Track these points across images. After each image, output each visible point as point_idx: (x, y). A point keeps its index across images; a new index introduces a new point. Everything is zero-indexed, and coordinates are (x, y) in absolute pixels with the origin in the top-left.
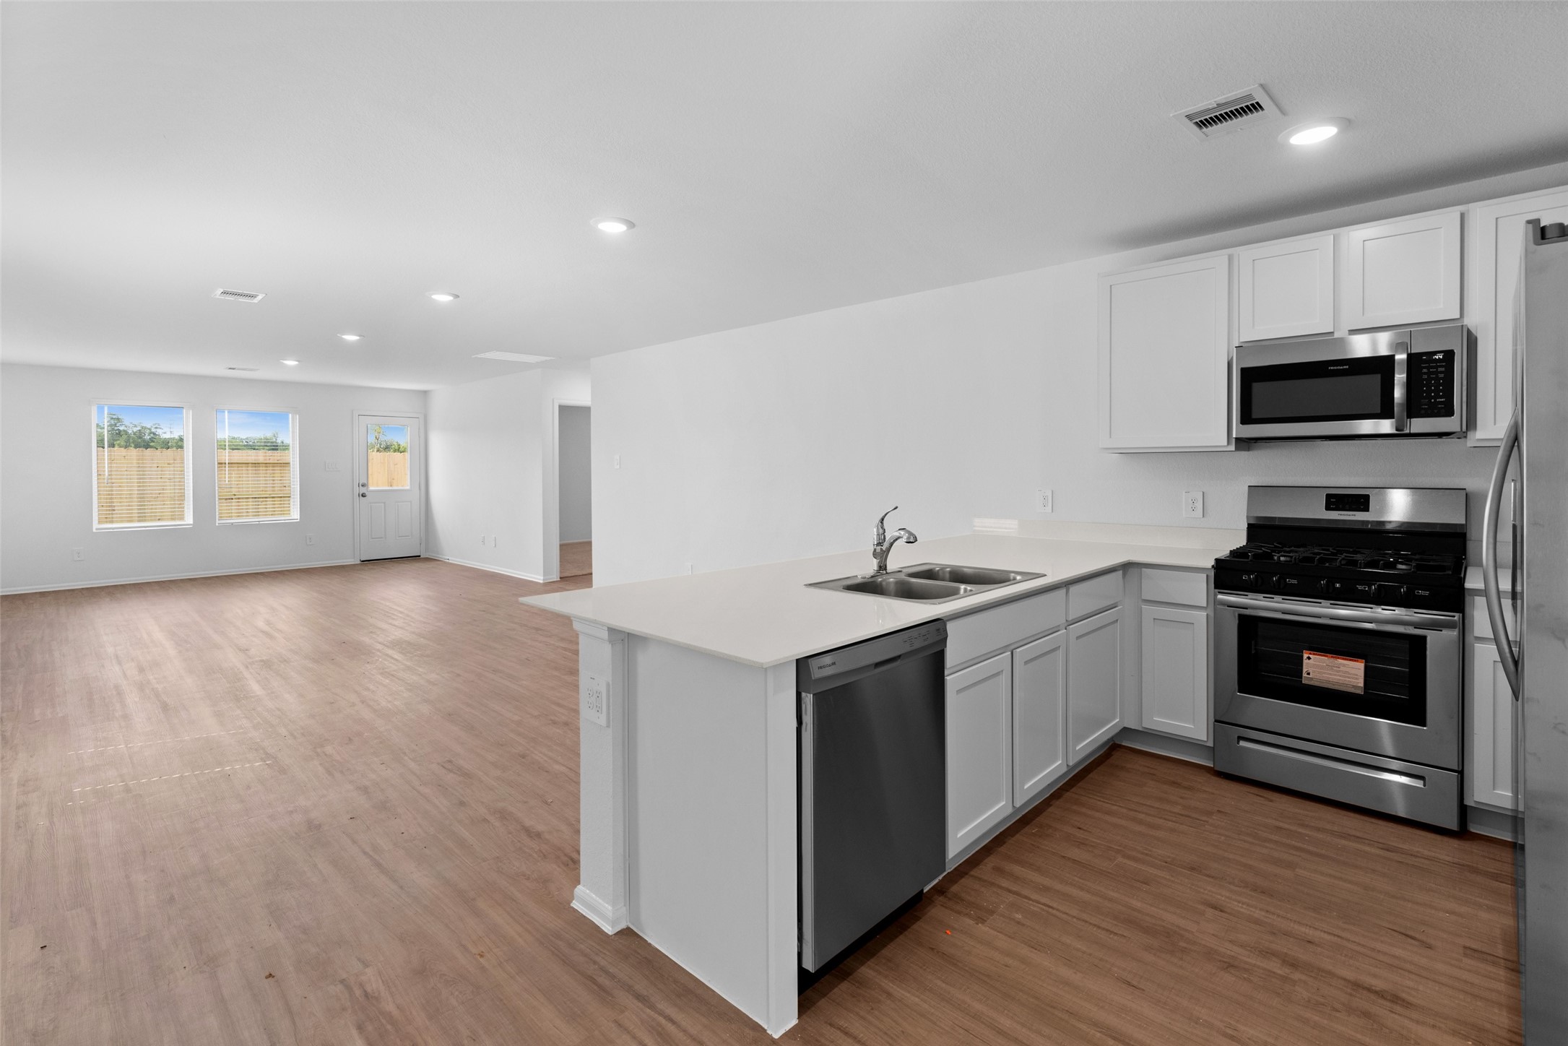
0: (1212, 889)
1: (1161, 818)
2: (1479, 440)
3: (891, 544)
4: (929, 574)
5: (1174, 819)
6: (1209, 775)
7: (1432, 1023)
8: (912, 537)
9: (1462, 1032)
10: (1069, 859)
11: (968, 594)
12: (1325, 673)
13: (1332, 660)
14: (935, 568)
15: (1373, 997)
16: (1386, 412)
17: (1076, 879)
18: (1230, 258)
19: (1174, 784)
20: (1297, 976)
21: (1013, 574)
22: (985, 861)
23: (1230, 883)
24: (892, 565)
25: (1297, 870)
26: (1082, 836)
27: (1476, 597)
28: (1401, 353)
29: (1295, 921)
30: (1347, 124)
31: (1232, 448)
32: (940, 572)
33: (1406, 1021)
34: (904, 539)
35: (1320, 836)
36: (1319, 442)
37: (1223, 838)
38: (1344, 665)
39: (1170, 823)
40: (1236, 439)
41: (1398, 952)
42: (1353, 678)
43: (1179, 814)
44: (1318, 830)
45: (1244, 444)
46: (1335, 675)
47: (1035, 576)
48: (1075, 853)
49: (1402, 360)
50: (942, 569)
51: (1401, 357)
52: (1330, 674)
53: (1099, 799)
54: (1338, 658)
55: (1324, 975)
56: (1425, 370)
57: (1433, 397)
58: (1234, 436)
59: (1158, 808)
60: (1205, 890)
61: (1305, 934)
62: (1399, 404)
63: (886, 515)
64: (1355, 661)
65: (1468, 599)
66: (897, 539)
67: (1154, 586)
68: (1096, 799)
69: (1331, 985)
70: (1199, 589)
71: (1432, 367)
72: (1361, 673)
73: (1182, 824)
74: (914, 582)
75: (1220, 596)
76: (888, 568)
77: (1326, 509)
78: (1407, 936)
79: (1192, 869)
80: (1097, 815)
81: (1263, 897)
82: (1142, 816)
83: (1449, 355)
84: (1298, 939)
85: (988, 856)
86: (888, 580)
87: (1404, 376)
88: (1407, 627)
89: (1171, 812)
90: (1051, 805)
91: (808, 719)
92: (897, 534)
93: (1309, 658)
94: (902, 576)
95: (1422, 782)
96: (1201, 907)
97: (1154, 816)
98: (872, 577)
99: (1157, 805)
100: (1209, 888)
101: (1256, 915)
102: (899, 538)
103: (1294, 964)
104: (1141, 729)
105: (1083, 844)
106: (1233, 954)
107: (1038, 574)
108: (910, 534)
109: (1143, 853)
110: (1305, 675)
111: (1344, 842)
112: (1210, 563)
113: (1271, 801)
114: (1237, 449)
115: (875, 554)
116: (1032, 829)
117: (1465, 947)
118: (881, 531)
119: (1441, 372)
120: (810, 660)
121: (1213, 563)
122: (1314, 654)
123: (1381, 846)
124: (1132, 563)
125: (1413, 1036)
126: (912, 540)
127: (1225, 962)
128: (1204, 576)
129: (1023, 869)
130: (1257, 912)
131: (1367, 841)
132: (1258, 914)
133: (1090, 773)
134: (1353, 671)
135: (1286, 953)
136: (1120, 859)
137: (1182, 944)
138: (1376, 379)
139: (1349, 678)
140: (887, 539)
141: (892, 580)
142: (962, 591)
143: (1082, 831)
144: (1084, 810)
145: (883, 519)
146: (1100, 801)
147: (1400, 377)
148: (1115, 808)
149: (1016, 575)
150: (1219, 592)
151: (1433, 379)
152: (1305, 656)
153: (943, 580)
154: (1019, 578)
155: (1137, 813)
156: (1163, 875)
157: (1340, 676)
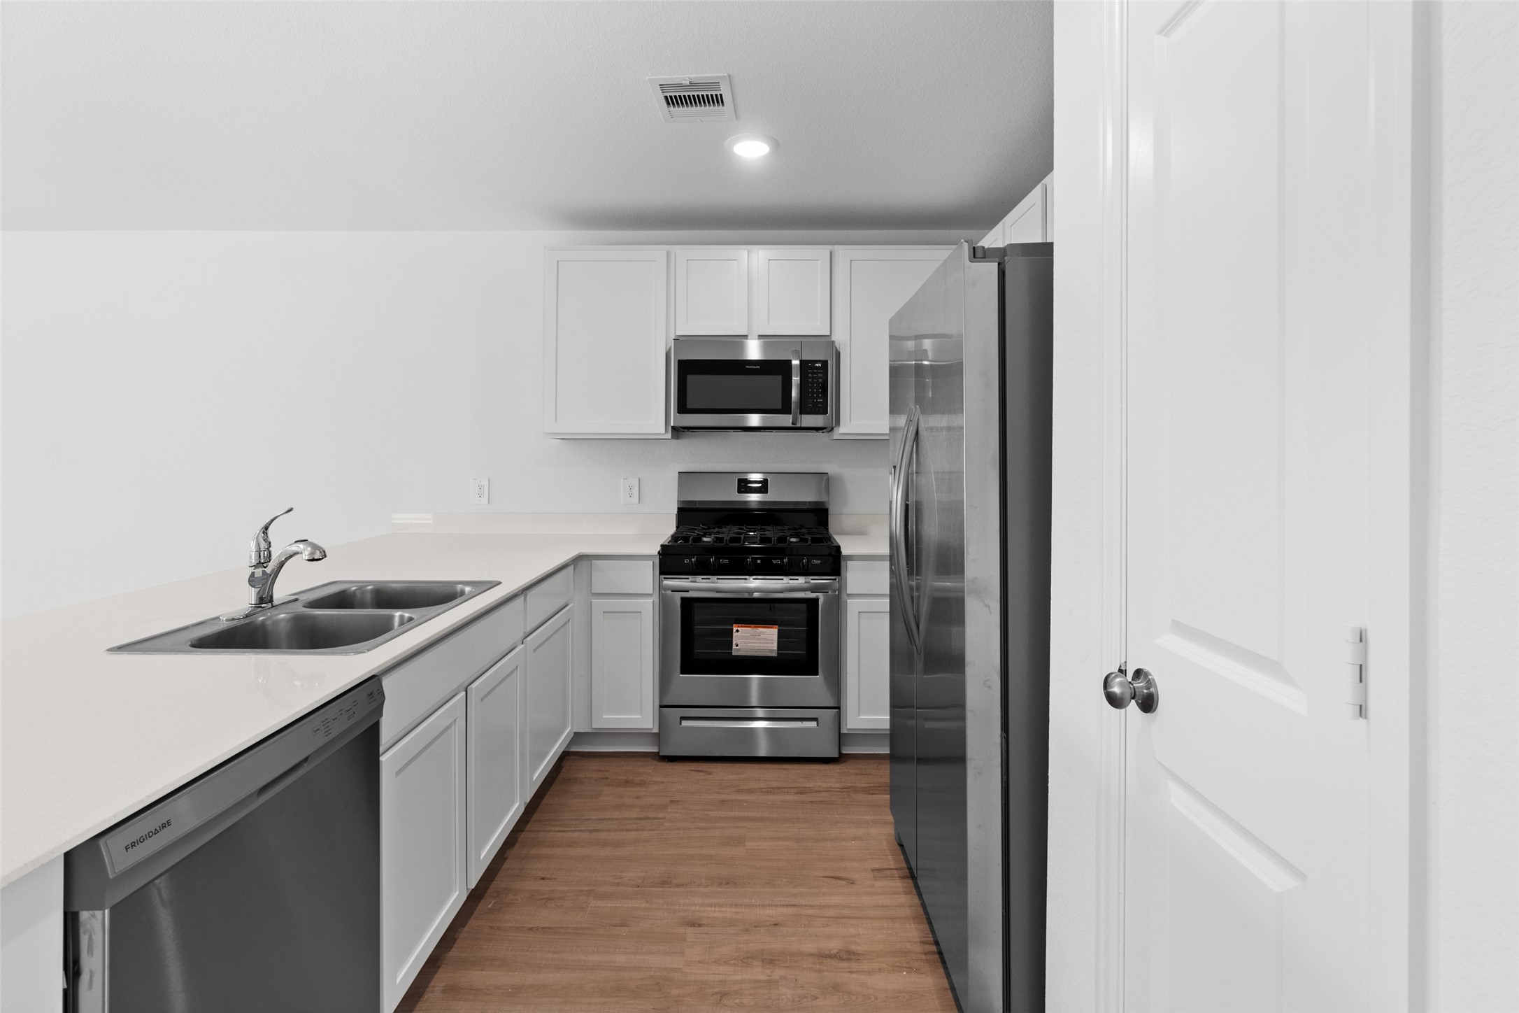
0: (687, 901)
1: (622, 830)
2: (841, 434)
3: (281, 565)
4: (342, 599)
5: (635, 827)
6: (655, 763)
7: (878, 967)
8: (318, 552)
9: (897, 964)
10: (537, 928)
11: (407, 624)
12: (749, 643)
13: (754, 629)
14: (350, 588)
15: (834, 963)
16: (785, 409)
17: (550, 956)
18: (668, 254)
19: (628, 783)
20: (778, 973)
21: (460, 586)
22: (432, 984)
23: (699, 886)
24: (281, 591)
25: (747, 843)
26: (548, 889)
27: (848, 562)
28: (796, 359)
29: (759, 905)
30: (776, 144)
31: (669, 436)
32: (358, 592)
33: (863, 977)
34: (306, 555)
35: (753, 797)
36: (732, 433)
37: (681, 832)
38: (763, 633)
39: (633, 833)
40: (672, 427)
41: (836, 900)
42: (770, 643)
43: (637, 819)
44: (751, 791)
45: (678, 432)
46: (757, 643)
47: (490, 586)
48: (546, 917)
49: (796, 365)
50: (360, 588)
51: (796, 362)
52: (754, 643)
53: (557, 829)
54: (759, 627)
55: (795, 959)
56: (810, 375)
57: (815, 398)
58: (672, 425)
59: (617, 819)
60: (680, 906)
61: (770, 916)
62: (795, 402)
63: (272, 520)
64: (771, 628)
65: (843, 563)
66: (291, 556)
67: (605, 577)
68: (555, 831)
69: (804, 969)
70: (646, 575)
71: (815, 373)
72: (775, 638)
73: (643, 830)
74: (319, 615)
75: (666, 582)
76: (275, 597)
77: (738, 493)
78: (836, 878)
79: (663, 883)
80: (559, 851)
81: (729, 890)
82: (604, 835)
83: (825, 363)
84: (767, 926)
85: (436, 973)
86: (275, 618)
87: (798, 378)
88: (806, 592)
89: (630, 819)
90: (506, 859)
91: (95, 963)
92: (294, 548)
93: (737, 631)
94: (299, 609)
95: (815, 723)
96: (681, 930)
97: (615, 831)
98: (247, 616)
99: (616, 815)
100: (682, 901)
101: (729, 915)
102: (296, 554)
103: (770, 960)
104: (590, 731)
105: (548, 899)
106: (721, 977)
107: (490, 582)
108: (315, 547)
109: (614, 884)
110: (734, 647)
111: (772, 797)
112: (655, 549)
113: (710, 773)
114: (673, 437)
115: (252, 581)
116: (487, 904)
117: (873, 870)
118: (263, 545)
119: (820, 378)
120: (101, 842)
121: (659, 548)
122: (741, 627)
123: (796, 790)
124: (583, 556)
125: (871, 991)
126: (318, 556)
127: (717, 993)
128: (651, 563)
129: (484, 972)
130: (729, 910)
131: (786, 790)
132: (729, 913)
133: (543, 798)
134: (769, 637)
135: (762, 950)
136: (594, 903)
137: (675, 992)
138: (778, 379)
139: (767, 643)
140: (274, 557)
141: (282, 616)
142: (396, 621)
143: (546, 882)
144: (545, 851)
145: (266, 528)
146: (559, 831)
147: (796, 379)
148: (576, 834)
149: (464, 587)
150: (665, 578)
151: (815, 383)
152: (735, 629)
153: (363, 606)
154: (467, 589)
155: (599, 833)
156: (638, 905)
157: (760, 643)
